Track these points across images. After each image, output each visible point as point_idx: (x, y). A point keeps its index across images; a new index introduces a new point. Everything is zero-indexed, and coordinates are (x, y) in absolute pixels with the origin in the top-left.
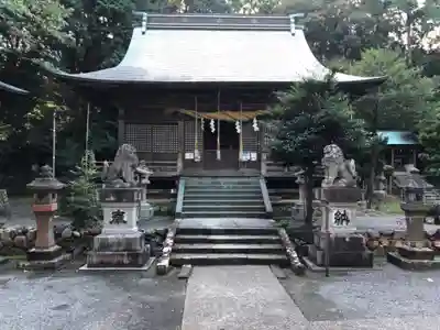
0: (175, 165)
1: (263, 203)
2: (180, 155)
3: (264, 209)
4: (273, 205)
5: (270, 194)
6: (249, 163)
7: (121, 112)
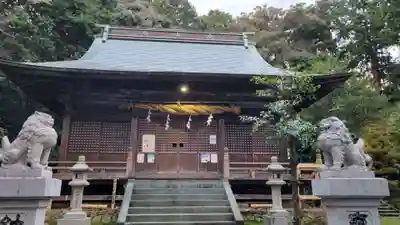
0: (125, 165)
1: (230, 211)
2: (131, 154)
3: (233, 218)
4: (243, 213)
5: (238, 201)
6: (209, 166)
7: (68, 108)
